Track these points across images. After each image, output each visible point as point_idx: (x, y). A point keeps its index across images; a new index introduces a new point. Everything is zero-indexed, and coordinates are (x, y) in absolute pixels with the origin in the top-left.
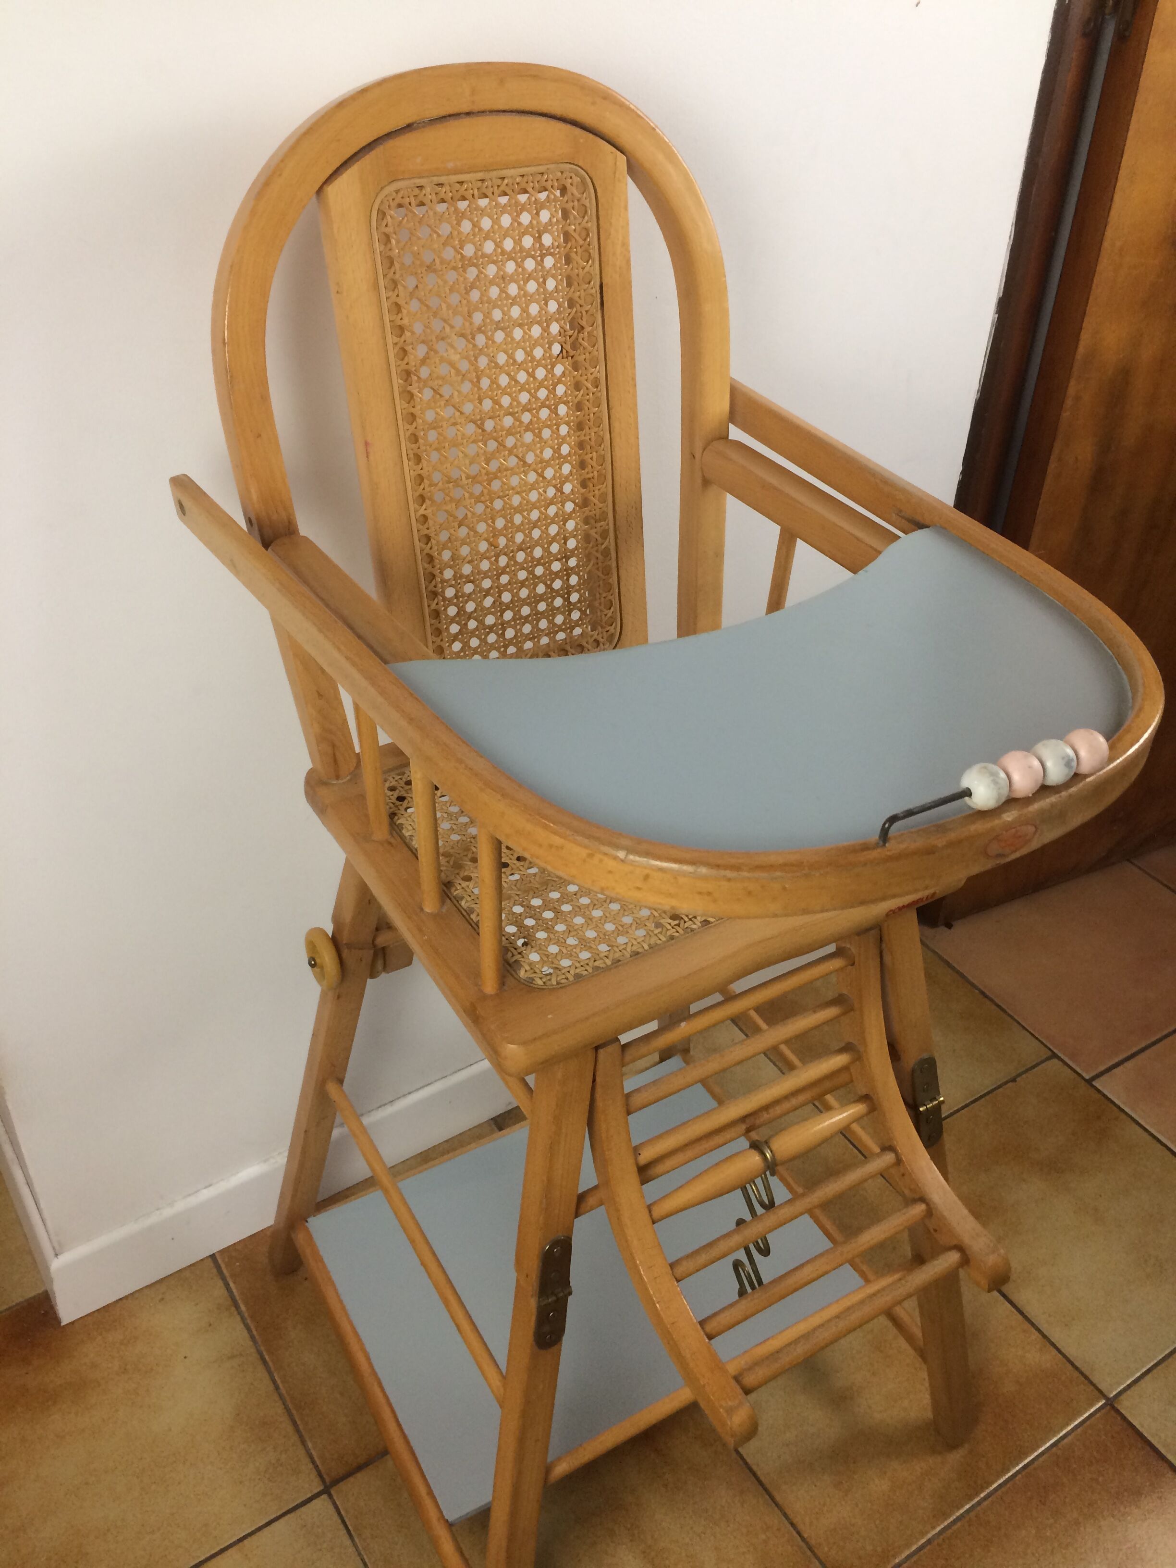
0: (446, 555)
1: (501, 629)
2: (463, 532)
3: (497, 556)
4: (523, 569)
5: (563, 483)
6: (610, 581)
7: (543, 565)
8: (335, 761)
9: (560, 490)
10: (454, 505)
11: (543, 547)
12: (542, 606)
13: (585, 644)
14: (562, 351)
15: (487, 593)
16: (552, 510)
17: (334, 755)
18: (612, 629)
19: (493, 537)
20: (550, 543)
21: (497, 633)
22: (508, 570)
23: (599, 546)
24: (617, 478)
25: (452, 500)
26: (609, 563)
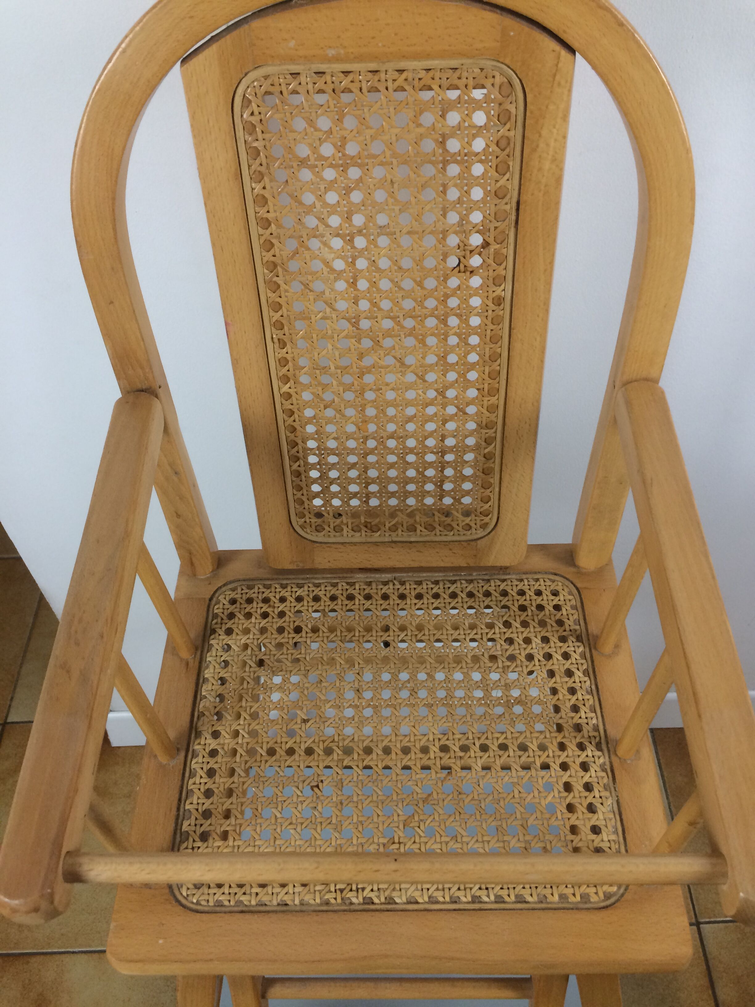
0: (310, 429)
1: (365, 497)
2: (329, 412)
3: (366, 438)
4: (393, 453)
5: (446, 388)
6: (492, 480)
7: (417, 454)
8: (192, 564)
9: (441, 393)
10: (320, 389)
11: (417, 440)
12: (411, 487)
13: (455, 525)
14: (459, 265)
15: (353, 466)
16: (431, 410)
17: (191, 559)
18: (487, 519)
19: (362, 422)
20: (426, 438)
21: (360, 500)
22: (376, 452)
23: (482, 449)
24: (510, 394)
25: (320, 384)
26: (492, 465)
